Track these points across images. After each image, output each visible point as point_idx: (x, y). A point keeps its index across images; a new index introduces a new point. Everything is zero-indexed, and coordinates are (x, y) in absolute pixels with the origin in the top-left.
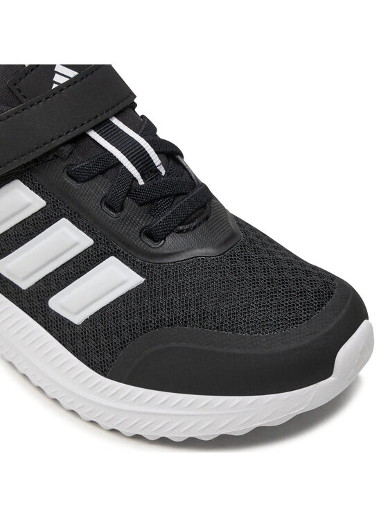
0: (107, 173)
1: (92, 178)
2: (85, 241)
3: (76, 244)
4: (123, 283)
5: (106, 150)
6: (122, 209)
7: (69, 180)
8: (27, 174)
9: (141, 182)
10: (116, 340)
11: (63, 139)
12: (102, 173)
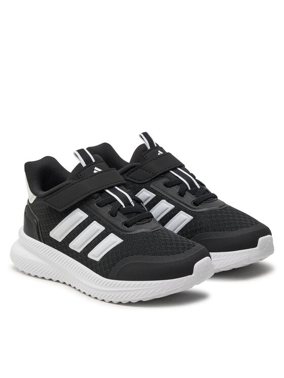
0: (112, 203)
1: (106, 205)
2: (102, 228)
3: (99, 230)
4: (115, 242)
5: (111, 196)
6: (116, 216)
7: (97, 207)
8: (81, 205)
9: (124, 207)
10: (111, 263)
11: (95, 191)
12: (110, 203)
